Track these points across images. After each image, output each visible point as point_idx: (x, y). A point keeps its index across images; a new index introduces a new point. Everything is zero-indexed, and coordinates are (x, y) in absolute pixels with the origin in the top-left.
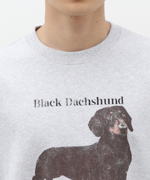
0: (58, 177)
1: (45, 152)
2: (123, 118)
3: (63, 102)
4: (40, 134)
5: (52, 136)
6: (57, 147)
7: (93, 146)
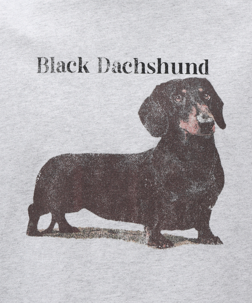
0: (77, 210)
1: (52, 162)
2: (207, 103)
3: (92, 66)
4: (46, 125)
5: (68, 131)
6: (77, 153)
7: (145, 154)
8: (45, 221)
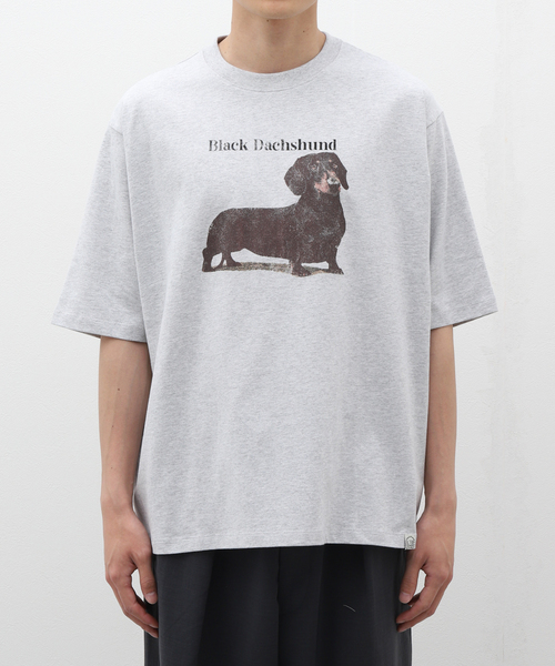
1: (222, 216)
2: (335, 170)
3: (250, 145)
4: (216, 188)
7: (289, 208)
8: (217, 260)
